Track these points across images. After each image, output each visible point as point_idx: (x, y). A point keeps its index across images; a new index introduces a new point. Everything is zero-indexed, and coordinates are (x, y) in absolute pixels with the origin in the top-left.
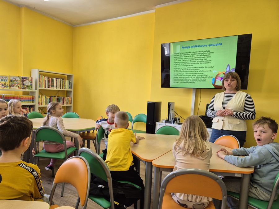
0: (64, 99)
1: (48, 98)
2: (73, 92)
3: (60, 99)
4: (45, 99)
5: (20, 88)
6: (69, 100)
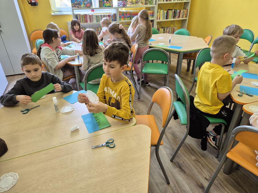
0: (180, 12)
1: (166, 12)
2: (190, 3)
3: (176, 12)
4: (163, 14)
5: (143, 4)
6: (185, 13)
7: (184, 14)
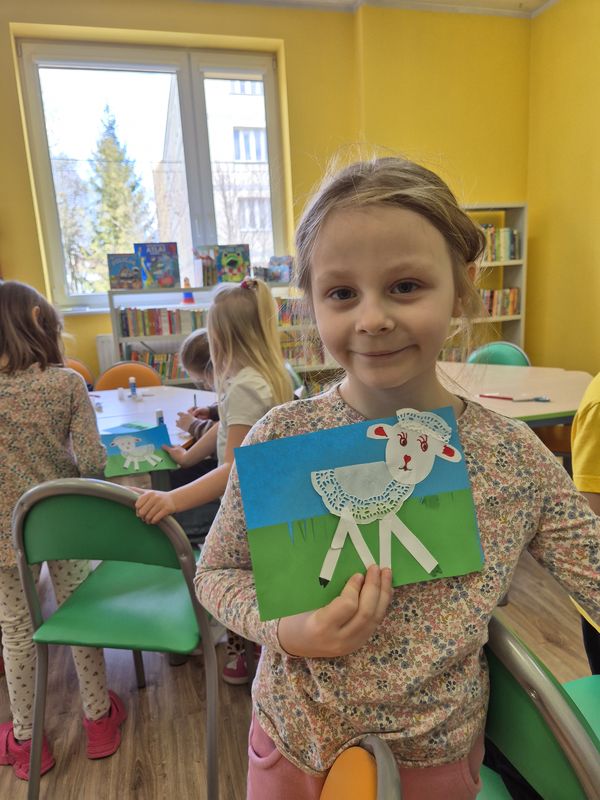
0: (492, 297)
2: (524, 271)
6: (511, 299)
7: (508, 304)
